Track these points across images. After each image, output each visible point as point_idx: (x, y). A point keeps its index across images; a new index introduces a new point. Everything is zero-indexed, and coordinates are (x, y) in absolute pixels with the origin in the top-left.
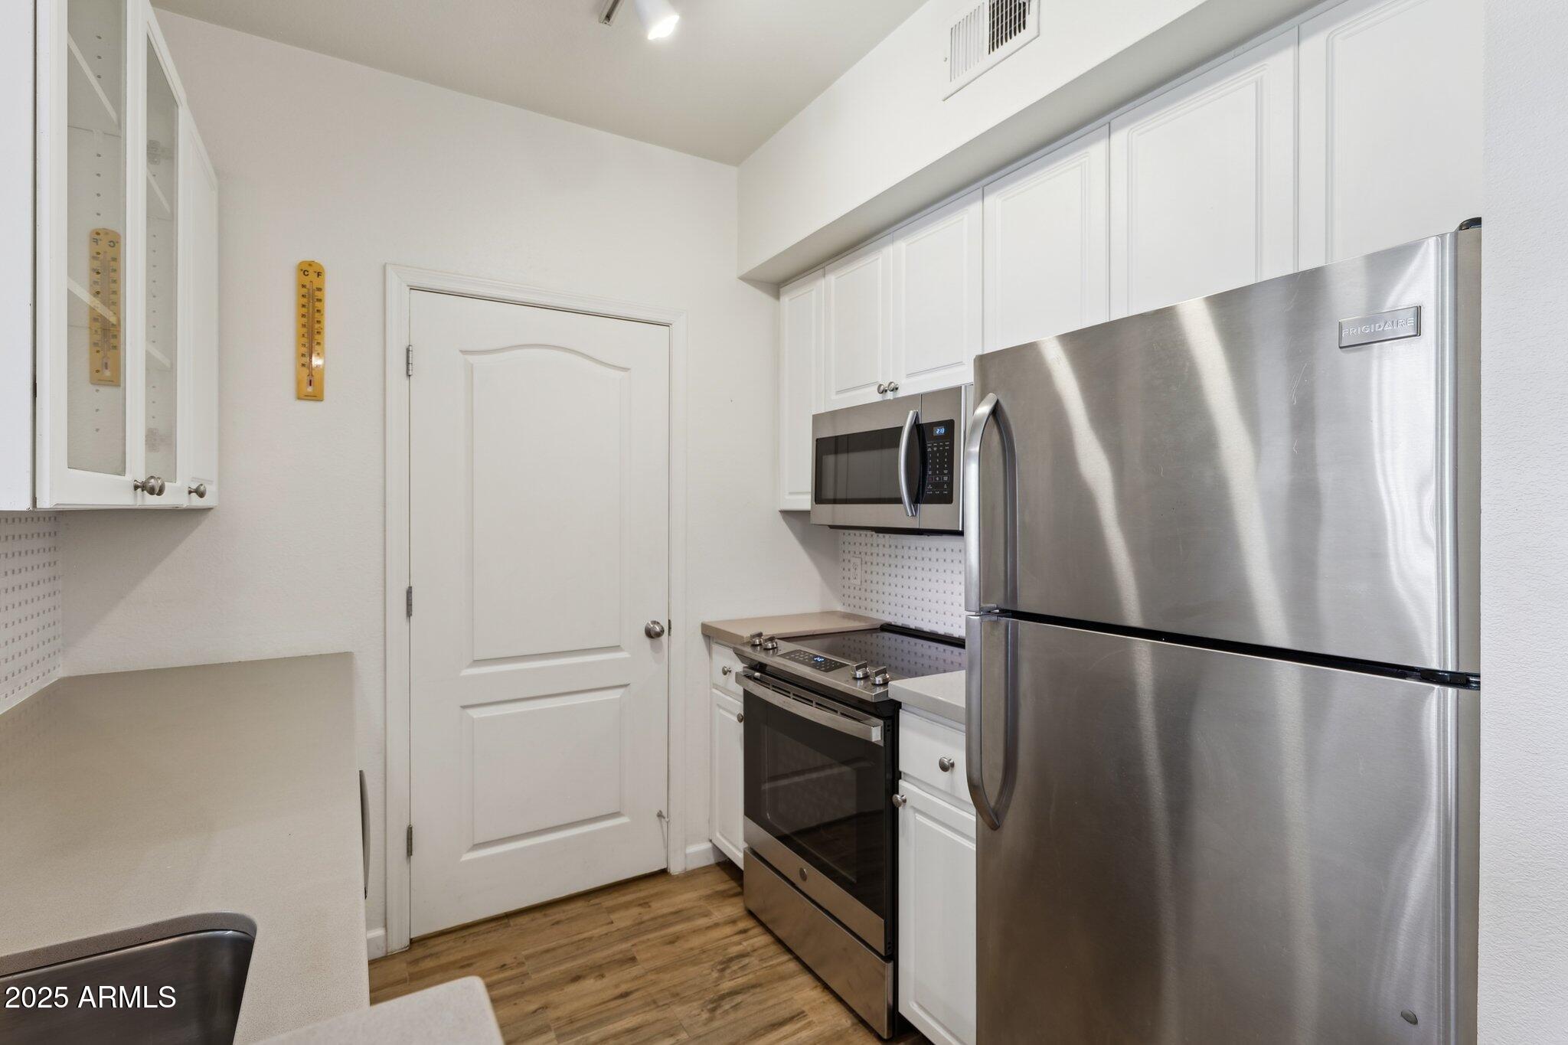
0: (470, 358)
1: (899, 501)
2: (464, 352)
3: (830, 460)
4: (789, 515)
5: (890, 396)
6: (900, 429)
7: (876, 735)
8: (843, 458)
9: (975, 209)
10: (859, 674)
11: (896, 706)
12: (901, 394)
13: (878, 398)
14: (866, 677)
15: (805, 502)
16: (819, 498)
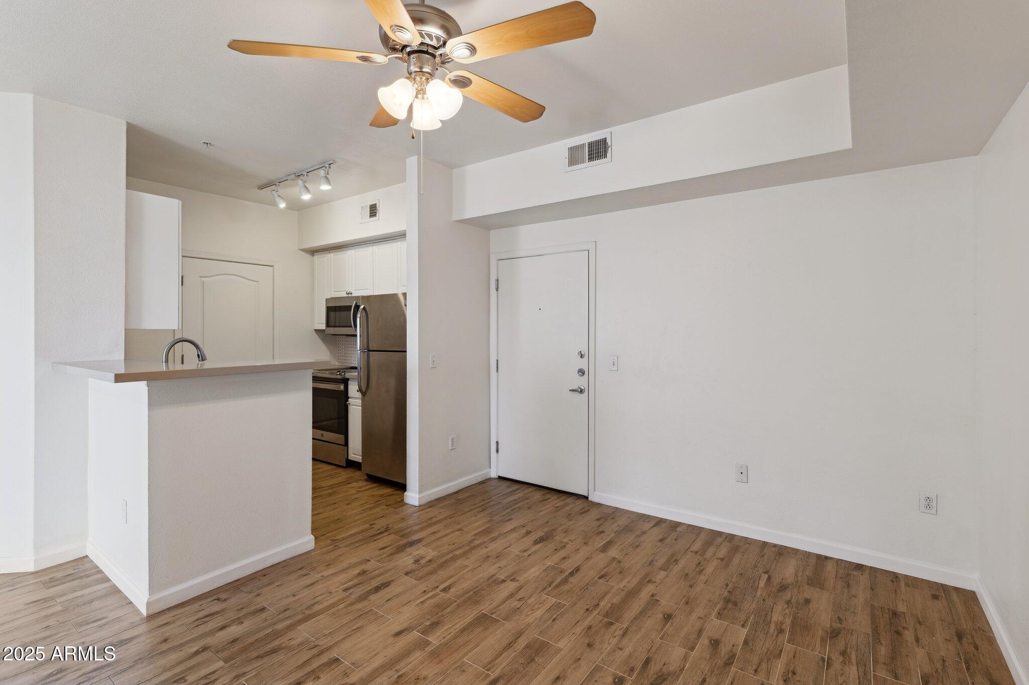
0: (203, 279)
1: (351, 327)
2: (200, 277)
3: (332, 314)
4: (317, 331)
5: (350, 295)
6: (352, 306)
7: (342, 387)
8: (338, 313)
9: (371, 248)
10: (338, 373)
11: (348, 379)
12: (353, 295)
13: (347, 296)
14: (340, 374)
15: (323, 326)
16: (328, 325)
